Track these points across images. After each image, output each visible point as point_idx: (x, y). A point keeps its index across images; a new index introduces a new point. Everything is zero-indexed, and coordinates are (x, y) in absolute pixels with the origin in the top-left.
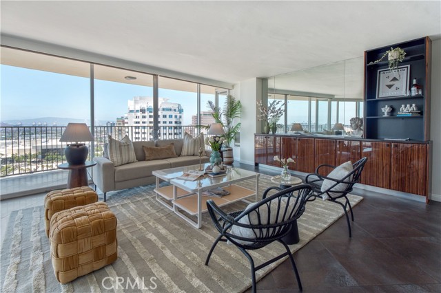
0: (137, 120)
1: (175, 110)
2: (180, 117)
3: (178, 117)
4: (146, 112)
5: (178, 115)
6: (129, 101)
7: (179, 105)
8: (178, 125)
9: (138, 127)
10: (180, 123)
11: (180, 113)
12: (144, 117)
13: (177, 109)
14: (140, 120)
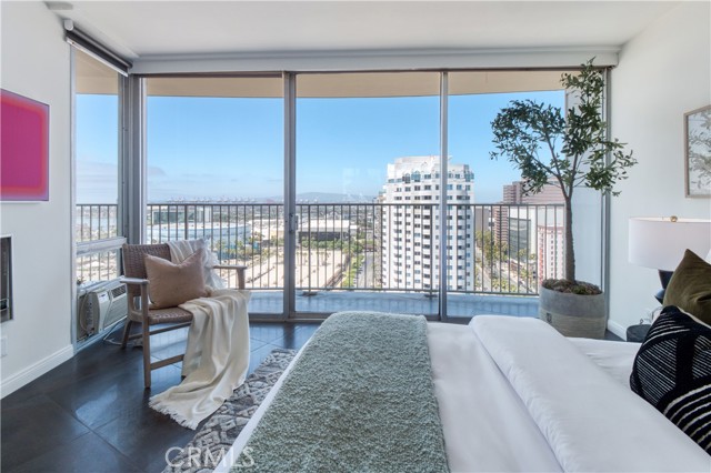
0: (399, 194)
1: (458, 176)
2: (468, 188)
3: (464, 188)
4: (412, 181)
5: (464, 184)
6: (389, 165)
7: (466, 167)
8: (465, 202)
9: (398, 206)
10: (468, 198)
11: (468, 180)
12: (408, 189)
13: (462, 174)
14: (403, 194)
